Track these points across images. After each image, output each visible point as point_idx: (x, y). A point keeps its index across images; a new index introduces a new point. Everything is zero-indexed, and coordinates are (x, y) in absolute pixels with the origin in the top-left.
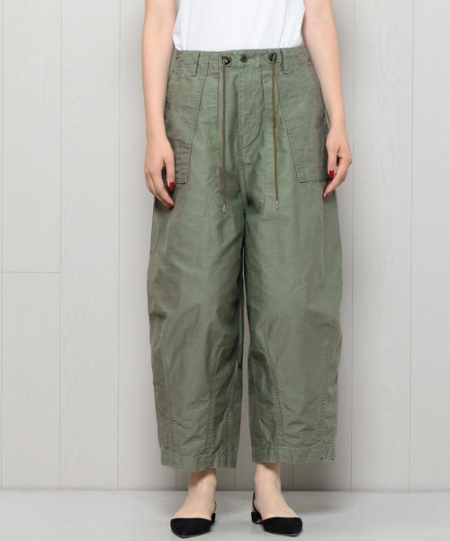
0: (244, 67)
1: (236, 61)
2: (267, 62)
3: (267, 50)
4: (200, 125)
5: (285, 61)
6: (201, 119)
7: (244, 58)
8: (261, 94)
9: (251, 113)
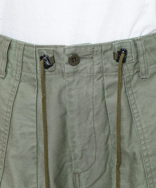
0: (74, 73)
1: (63, 64)
2: (111, 64)
3: (111, 44)
4: (11, 161)
5: (141, 59)
6: (12, 152)
7: (74, 59)
8: (102, 113)
9: (89, 142)
